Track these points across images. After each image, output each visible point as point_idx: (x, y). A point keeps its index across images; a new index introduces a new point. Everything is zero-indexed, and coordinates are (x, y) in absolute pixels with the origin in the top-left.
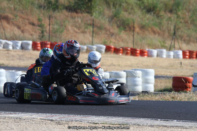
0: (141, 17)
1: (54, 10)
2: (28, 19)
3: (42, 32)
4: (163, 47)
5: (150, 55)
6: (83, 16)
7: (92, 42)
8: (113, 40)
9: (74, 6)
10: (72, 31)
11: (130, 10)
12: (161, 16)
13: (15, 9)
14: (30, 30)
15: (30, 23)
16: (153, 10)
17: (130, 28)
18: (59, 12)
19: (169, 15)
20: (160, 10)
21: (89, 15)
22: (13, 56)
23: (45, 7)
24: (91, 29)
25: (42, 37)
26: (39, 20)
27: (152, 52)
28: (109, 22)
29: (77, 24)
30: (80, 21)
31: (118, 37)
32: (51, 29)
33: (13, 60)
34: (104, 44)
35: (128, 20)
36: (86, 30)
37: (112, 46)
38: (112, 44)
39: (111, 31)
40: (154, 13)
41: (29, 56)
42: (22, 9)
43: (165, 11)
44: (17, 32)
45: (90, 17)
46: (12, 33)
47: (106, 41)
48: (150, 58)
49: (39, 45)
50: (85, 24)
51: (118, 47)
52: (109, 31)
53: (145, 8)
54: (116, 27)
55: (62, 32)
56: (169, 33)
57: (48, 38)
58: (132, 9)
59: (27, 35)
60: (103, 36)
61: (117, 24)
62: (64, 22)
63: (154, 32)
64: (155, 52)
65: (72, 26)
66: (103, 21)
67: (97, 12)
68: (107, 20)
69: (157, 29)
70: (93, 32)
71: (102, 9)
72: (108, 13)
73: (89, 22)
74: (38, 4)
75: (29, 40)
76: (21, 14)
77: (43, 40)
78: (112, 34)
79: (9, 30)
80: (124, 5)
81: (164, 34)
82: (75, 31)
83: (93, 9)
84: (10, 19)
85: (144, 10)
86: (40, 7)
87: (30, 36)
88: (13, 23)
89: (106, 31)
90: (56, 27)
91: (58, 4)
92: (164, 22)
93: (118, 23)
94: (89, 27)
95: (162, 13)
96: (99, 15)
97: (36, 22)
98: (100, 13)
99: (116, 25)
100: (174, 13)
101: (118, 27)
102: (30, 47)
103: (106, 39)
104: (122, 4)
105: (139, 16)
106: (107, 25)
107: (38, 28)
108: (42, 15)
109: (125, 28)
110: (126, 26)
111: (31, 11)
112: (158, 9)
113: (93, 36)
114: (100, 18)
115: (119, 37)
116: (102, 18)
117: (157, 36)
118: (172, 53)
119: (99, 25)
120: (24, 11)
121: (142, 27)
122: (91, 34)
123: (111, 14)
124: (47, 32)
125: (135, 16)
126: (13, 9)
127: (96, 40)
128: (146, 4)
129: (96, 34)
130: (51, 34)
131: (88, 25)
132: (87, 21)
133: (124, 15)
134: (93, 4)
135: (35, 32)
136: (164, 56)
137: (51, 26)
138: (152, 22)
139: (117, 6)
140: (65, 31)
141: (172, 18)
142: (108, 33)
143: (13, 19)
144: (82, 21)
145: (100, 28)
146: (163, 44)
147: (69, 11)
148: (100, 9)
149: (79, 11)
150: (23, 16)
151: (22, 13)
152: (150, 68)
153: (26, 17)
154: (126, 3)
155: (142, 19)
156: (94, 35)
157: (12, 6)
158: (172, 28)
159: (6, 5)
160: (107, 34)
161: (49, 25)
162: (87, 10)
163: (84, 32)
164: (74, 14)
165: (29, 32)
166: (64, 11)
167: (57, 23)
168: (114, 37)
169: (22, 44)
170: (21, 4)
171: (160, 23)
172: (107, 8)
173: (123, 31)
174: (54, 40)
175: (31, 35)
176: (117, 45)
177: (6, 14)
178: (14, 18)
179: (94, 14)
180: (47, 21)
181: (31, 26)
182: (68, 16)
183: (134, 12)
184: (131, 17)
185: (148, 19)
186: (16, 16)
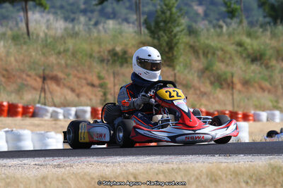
0: (244, 69)
1: (122, 65)
2: (86, 79)
3: (105, 94)
4: (276, 108)
5: (256, 119)
8: (204, 101)
11: (227, 60)
12: (272, 66)
13: (67, 65)
14: (88, 93)
15: (88, 84)
16: (260, 59)
17: (229, 85)
18: (128, 67)
20: (270, 59)
21: (170, 69)
23: (108, 61)
25: (105, 101)
26: (99, 78)
27: (259, 115)
28: (199, 77)
31: (211, 97)
34: (192, 106)
35: (225, 73)
37: (204, 110)
38: (203, 107)
39: (202, 89)
40: (261, 64)
42: (76, 65)
43: (277, 60)
44: (70, 96)
45: (172, 73)
46: (63, 97)
47: (196, 103)
48: (258, 125)
49: (100, 112)
51: (212, 111)
52: (200, 90)
53: (249, 56)
54: (208, 84)
58: (231, 58)
59: (83, 99)
61: (210, 80)
63: (263, 89)
64: (264, 115)
66: (190, 77)
67: (181, 65)
68: (196, 74)
69: (266, 84)
71: (188, 60)
72: (197, 65)
73: (170, 79)
74: (98, 58)
75: (87, 105)
76: (76, 72)
78: (204, 94)
79: (59, 94)
80: (220, 53)
81: (276, 91)
83: (175, 60)
84: (61, 79)
85: (248, 60)
86: (102, 61)
87: (89, 102)
88: (64, 85)
89: (195, 90)
91: (126, 56)
92: (277, 74)
93: (212, 79)
95: (273, 62)
96: (185, 69)
97: (96, 82)
98: (186, 66)
99: (208, 82)
101: (212, 83)
102: (88, 115)
103: (196, 100)
104: (217, 52)
105: (241, 68)
106: (196, 82)
107: (99, 89)
108: (104, 72)
109: (221, 84)
110: (222, 82)
111: (90, 67)
112: (267, 57)
114: (186, 72)
115: (214, 98)
116: (189, 73)
117: (266, 94)
119: (184, 82)
120: (79, 68)
121: (246, 83)
123: (201, 67)
124: (111, 94)
125: (235, 69)
126: (64, 65)
128: (250, 51)
133: (220, 67)
134: (175, 53)
135: (96, 95)
136: (277, 120)
138: (259, 76)
139: (210, 56)
142: (198, 92)
143: (65, 79)
145: (186, 86)
146: (275, 104)
148: (185, 60)
150: (79, 75)
151: (78, 71)
153: (83, 76)
154: (222, 50)
155: (245, 71)
157: (63, 62)
159: (54, 62)
160: (196, 94)
161: (115, 85)
162: (168, 63)
165: (87, 96)
168: (205, 97)
169: (76, 112)
170: (75, 57)
171: (270, 77)
172: (196, 58)
173: (218, 89)
175: (91, 100)
176: (210, 108)
177: (55, 73)
178: (66, 77)
179: (178, 68)
180: (112, 79)
181: (89, 88)
183: (234, 63)
184: (229, 69)
185: (253, 72)
186: (68, 75)
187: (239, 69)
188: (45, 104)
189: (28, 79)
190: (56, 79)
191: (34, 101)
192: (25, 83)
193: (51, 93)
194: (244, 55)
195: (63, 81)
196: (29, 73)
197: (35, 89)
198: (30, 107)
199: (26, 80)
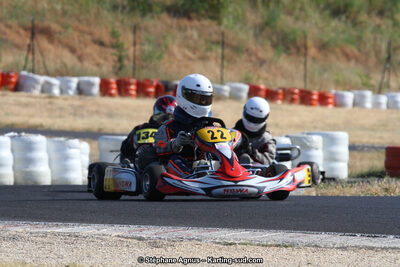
0: (320, 25)
1: (144, 15)
2: (91, 34)
3: (120, 59)
4: (367, 86)
5: (339, 103)
6: (203, 26)
7: (222, 79)
8: (263, 73)
9: (183, 5)
10: (179, 56)
11: (297, 12)
12: (361, 23)
13: (64, 13)
14: (95, 55)
15: (95, 42)
16: (345, 12)
17: (298, 49)
18: (152, 17)
19: (377, 21)
20: (358, 12)
21: (214, 23)
22: (61, 109)
23: (124, 8)
24: (220, 51)
25: (120, 68)
26: (114, 34)
27: (342, 97)
28: (256, 36)
29: (191, 42)
30: (195, 35)
31: (273, 68)
32: (137, 53)
33: (60, 117)
34: (246, 81)
35: (294, 32)
36: (209, 54)
37: (262, 86)
38: (261, 81)
39: (260, 55)
40: (347, 18)
41: (94, 109)
42: (77, 12)
43: (369, 13)
44: (69, 59)
45: (216, 28)
46: (58, 61)
47: (251, 75)
48: (339, 110)
49: (114, 86)
50: (207, 41)
51: (274, 88)
52: (256, 55)
53: (328, 6)
54: (268, 47)
55: (160, 58)
56: (376, 56)
57: (131, 71)
58: (302, 9)
59: (88, 65)
60: (243, 65)
61: (272, 41)
62: (164, 37)
63: (348, 57)
64: (349, 97)
65: (180, 46)
66: (242, 36)
67: (231, 17)
68: (251, 33)
69: (352, 49)
70: (223, 57)
71: (240, 11)
72: (253, 18)
73: (215, 37)
74: (110, 3)
75: (94, 75)
76: (77, 23)
77: (122, 75)
78: (262, 62)
79: (51, 56)
81: (367, 61)
82: (185, 56)
83: (222, 10)
84: (55, 33)
85: (327, 12)
86: (115, 7)
87: (95, 69)
88: (60, 42)
89: (250, 55)
90: (147, 48)
91: (150, 1)
92: (368, 35)
93: (274, 38)
94: (214, 47)
95: (363, 17)
96: (235, 23)
97: (107, 39)
98: (237, 19)
99: (269, 43)
100: (388, 17)
101: (275, 46)
102: (96, 90)
103: (250, 71)
105: (316, 24)
106: (251, 44)
107: (111, 51)
108: (118, 24)
109: (288, 48)
110: (289, 44)
111: (98, 15)
112: (355, 9)
113: (222, 67)
114: (237, 28)
115: (276, 68)
116: (241, 29)
117: (352, 63)
118: (383, 99)
119: (235, 43)
120: (82, 17)
121: (323, 47)
122: (220, 61)
123: (259, 20)
124: (128, 59)
125: (308, 25)
127: (228, 74)
129: (229, 61)
130: (137, 62)
131: (213, 43)
132: (210, 34)
133: (285, 22)
135: (106, 59)
136: (369, 105)
137: (138, 47)
138: (342, 36)
139: (272, 5)
140: (166, 56)
141: (383, 27)
142: (253, 58)
143: (60, 33)
144: (200, 36)
145: (237, 49)
146: (365, 80)
147: (174, 16)
148: (236, 10)
149: (193, 15)
150: (81, 27)
151: (80, 21)
152: (340, 129)
153: (86, 28)
155: (322, 29)
156: (225, 63)
157: (59, 7)
158: (384, 46)
159: (46, 5)
160: (251, 61)
161: (135, 44)
162: (211, 14)
163: (204, 58)
164: (184, 22)
165: (94, 59)
166: (164, 16)
167: (149, 41)
168: (265, 66)
169: (79, 85)
170: (78, 2)
171: (359, 38)
172: (252, 7)
173: (284, 55)
174: (143, 75)
175: (98, 65)
176: (272, 83)
177: (47, 23)
178: (62, 30)
179: (225, 21)
180: (130, 36)
181: (97, 47)
182: (171, 27)
183: (307, 16)
184: (299, 25)
185: (334, 30)
186: (66, 27)
187: (313, 25)
188: (33, 71)
189: (8, 31)
190: (48, 33)
191: (17, 65)
192: (4, 37)
193: (42, 53)
194: (322, 6)
195: (58, 35)
196: (10, 22)
197: (17, 46)
198: (12, 74)
199: (5, 34)
